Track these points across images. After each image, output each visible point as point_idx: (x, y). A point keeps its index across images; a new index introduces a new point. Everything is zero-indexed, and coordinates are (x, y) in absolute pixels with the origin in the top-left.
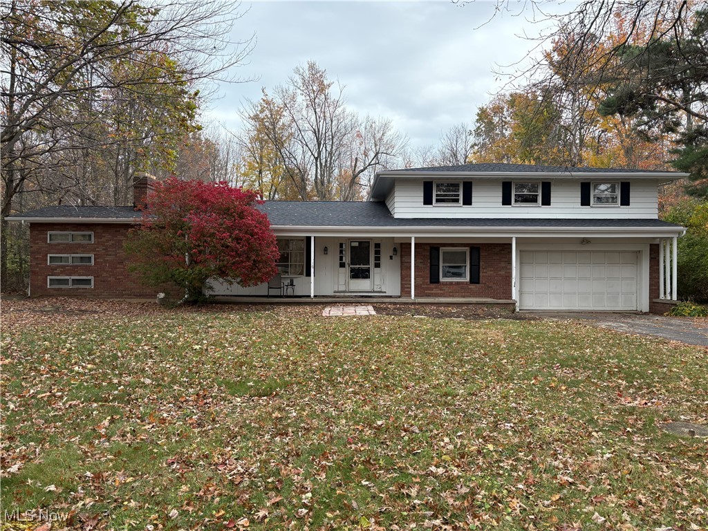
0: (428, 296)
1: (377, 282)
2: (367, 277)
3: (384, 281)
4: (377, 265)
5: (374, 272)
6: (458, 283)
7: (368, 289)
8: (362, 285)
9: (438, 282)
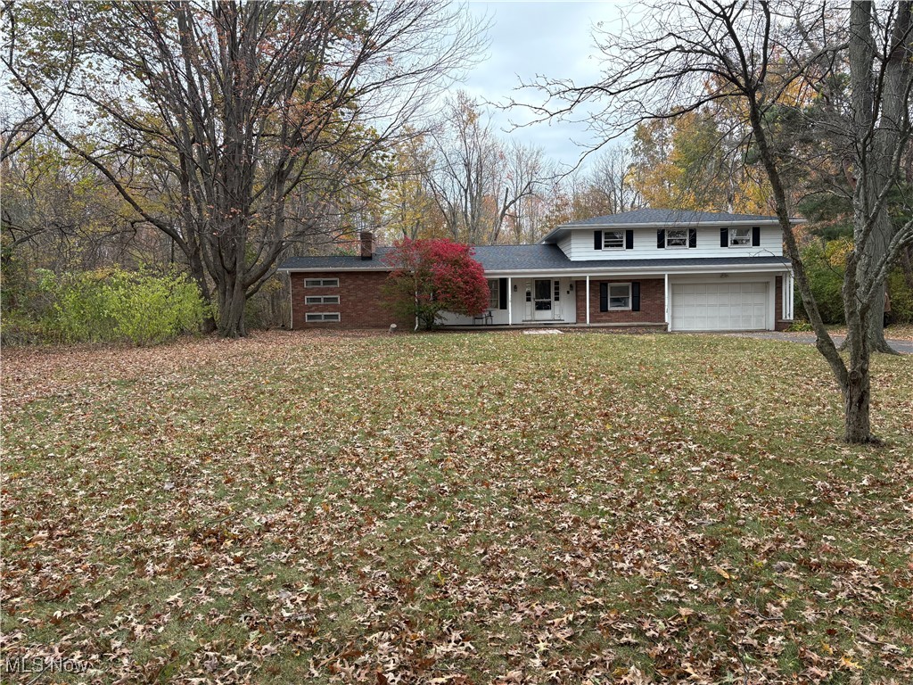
0: (599, 322)
1: (557, 312)
2: (549, 308)
3: (563, 311)
4: (557, 299)
5: (554, 304)
6: (622, 311)
7: (550, 318)
8: (545, 315)
9: (607, 310)
